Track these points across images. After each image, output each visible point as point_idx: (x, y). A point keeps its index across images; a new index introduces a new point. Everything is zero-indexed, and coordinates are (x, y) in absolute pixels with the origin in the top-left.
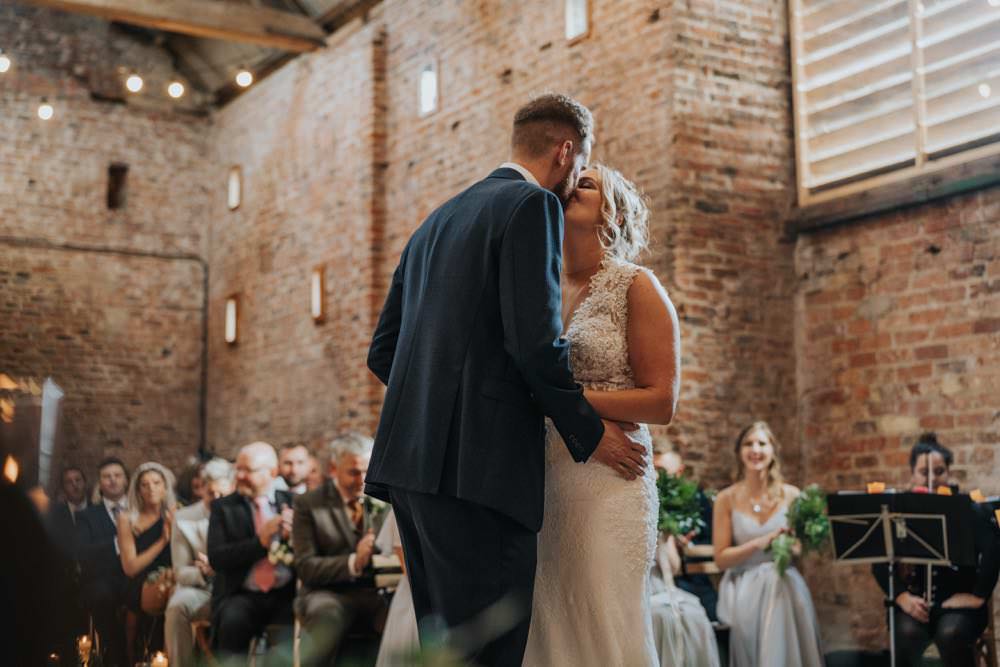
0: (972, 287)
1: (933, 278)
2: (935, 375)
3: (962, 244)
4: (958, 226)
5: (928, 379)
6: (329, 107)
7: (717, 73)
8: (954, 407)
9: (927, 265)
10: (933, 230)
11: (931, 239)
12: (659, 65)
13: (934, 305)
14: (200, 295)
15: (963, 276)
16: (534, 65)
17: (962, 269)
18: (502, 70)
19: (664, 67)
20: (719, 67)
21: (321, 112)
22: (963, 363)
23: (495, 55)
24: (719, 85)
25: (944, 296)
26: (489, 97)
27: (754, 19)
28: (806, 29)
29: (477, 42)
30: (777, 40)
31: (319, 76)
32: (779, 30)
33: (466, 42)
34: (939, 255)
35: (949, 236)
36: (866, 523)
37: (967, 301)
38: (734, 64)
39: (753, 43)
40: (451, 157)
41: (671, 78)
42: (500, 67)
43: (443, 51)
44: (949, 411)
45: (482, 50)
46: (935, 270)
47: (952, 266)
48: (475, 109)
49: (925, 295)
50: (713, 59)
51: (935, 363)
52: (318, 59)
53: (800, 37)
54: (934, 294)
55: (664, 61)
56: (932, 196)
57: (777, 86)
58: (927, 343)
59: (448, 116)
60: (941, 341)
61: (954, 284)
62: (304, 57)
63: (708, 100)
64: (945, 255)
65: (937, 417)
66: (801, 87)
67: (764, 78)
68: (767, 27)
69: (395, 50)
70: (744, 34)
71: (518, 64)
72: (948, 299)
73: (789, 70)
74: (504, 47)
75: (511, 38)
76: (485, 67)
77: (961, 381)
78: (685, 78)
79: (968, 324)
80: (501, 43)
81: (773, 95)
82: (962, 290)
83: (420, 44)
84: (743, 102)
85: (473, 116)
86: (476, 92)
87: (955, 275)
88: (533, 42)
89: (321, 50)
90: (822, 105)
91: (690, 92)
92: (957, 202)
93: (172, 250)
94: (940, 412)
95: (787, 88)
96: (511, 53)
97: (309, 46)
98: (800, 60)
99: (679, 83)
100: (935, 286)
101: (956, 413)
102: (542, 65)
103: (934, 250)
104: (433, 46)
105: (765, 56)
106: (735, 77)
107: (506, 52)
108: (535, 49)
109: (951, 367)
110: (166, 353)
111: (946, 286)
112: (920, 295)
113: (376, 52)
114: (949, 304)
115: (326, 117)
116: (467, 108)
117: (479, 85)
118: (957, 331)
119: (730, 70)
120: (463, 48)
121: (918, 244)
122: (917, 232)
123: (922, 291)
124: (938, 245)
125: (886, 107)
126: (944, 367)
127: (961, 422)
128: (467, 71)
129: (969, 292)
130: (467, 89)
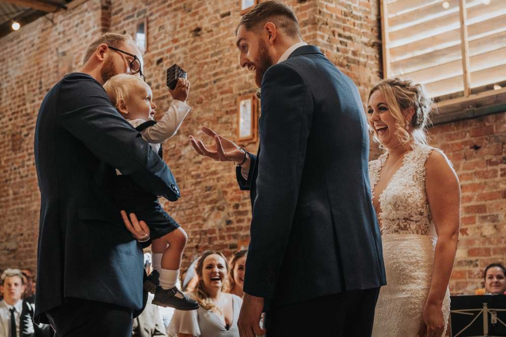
0: (502, 170)
1: (476, 164)
2: (478, 224)
3: (495, 144)
4: (492, 133)
5: (473, 226)
6: (67, 47)
7: (340, 35)
8: (491, 243)
9: (471, 156)
10: (476, 134)
11: (474, 140)
12: (306, 28)
13: (477, 181)
15: (496, 163)
16: (217, 25)
17: (494, 159)
18: (194, 28)
19: (310, 30)
20: (341, 32)
21: (61, 51)
22: (497, 216)
23: (189, 19)
24: (341, 42)
25: (484, 175)
26: (186, 44)
27: (361, 4)
28: (390, 12)
29: (175, 10)
30: (373, 17)
31: (60, 28)
32: (374, 11)
33: (167, 9)
34: (480, 151)
35: (487, 139)
36: (472, 314)
37: (499, 178)
38: (350, 30)
39: (360, 18)
40: (156, 81)
41: (315, 36)
42: (192, 26)
43: (151, 14)
44: (487, 246)
45: (180, 15)
46: (477, 159)
47: (487, 158)
48: (173, 52)
49: (472, 174)
50: (338, 26)
51: (478, 216)
52: (59, 17)
53: (387, 16)
54: (476, 173)
55: (310, 26)
56: (476, 114)
57: (373, 46)
58: (473, 203)
59: (153, 56)
60: (483, 203)
61: (490, 168)
62: (50, 15)
63: (335, 51)
64: (484, 150)
65: (479, 249)
66: (389, 45)
67: (365, 40)
68: (368, 9)
69: (116, 13)
70: (355, 13)
71: (205, 24)
72: (486, 177)
73: (380, 36)
74: (196, 13)
75: (200, 9)
76: (181, 26)
77: (495, 226)
78: (323, 37)
79: (500, 192)
80: (193, 11)
81: (372, 52)
82: (495, 172)
83: (135, 9)
84: (354, 53)
85: (172, 56)
86: (175, 41)
87: (490, 163)
88: (217, 11)
89: (63, 11)
90: (398, 59)
91: (326, 45)
92: (491, 118)
94: (481, 246)
95: (379, 46)
96: (201, 18)
97: (54, 8)
98: (387, 30)
99: (319, 40)
100: (477, 169)
101: (492, 247)
102: (222, 25)
103: (476, 148)
104: (145, 11)
105: (367, 27)
106: (350, 38)
107: (197, 17)
108: (218, 16)
109: (489, 218)
111: (485, 169)
112: (467, 174)
113: (103, 14)
114: (487, 180)
115: (64, 54)
116: (169, 51)
117: (176, 37)
118: (492, 197)
119: (347, 34)
120: (166, 13)
121: (466, 143)
122: (465, 136)
123: (470, 172)
124: (479, 145)
125: (443, 60)
126: (484, 218)
127: (495, 252)
128: (169, 28)
129: (499, 173)
130: (169, 39)
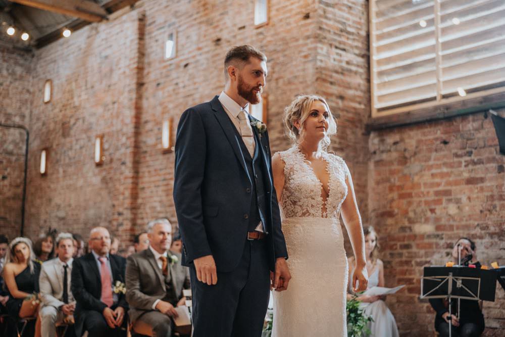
0: (465, 161)
1: (445, 156)
2: (444, 204)
3: (460, 140)
4: (459, 131)
5: (441, 206)
6: (108, 52)
7: (336, 48)
8: (454, 220)
9: (441, 149)
10: (446, 133)
11: (444, 137)
12: (309, 41)
13: (445, 170)
14: (24, 148)
15: (461, 156)
16: (235, 37)
17: (460, 152)
18: (216, 39)
19: (312, 43)
20: (337, 45)
21: (104, 54)
22: (460, 199)
23: (211, 31)
24: (337, 54)
25: (451, 166)
26: (208, 52)
27: (354, 22)
28: (377, 29)
29: (201, 23)
30: (363, 33)
31: (103, 35)
32: (364, 28)
33: (194, 22)
34: (448, 146)
35: (454, 136)
36: (440, 280)
37: (463, 168)
38: (344, 44)
39: (352, 34)
40: (183, 82)
41: (315, 48)
42: (215, 36)
43: (180, 26)
44: (452, 223)
45: (204, 27)
46: (446, 152)
47: (454, 151)
48: (198, 58)
49: (441, 164)
50: (335, 40)
51: (444, 199)
52: (103, 26)
53: (374, 33)
54: (445, 164)
55: (312, 40)
56: (446, 116)
57: (363, 56)
58: (441, 188)
59: (181, 61)
60: (448, 188)
61: (456, 160)
62: (94, 25)
63: (332, 61)
64: (452, 145)
65: (445, 226)
66: (375, 57)
67: (357, 52)
68: (359, 27)
69: (150, 24)
70: (349, 29)
71: (225, 35)
72: (453, 167)
73: (368, 47)
74: (217, 26)
75: (221, 23)
76: (205, 36)
77: (459, 207)
78: (322, 49)
79: (463, 180)
80: (215, 24)
81: (361, 60)
82: (460, 163)
83: (165, 22)
84: (348, 63)
85: (197, 61)
86: (199, 49)
87: (456, 155)
88: (235, 25)
89: (105, 21)
90: (384, 68)
91: (324, 56)
92: (459, 119)
93: (9, 122)
94: (447, 223)
95: (367, 57)
96: (221, 30)
97: (98, 19)
98: (374, 44)
99: (319, 51)
100: (445, 160)
101: (455, 224)
102: (239, 37)
103: (445, 143)
104: (174, 24)
105: (358, 41)
106: (344, 50)
107: (218, 29)
108: (236, 29)
109: (453, 201)
110: (4, 178)
111: (452, 161)
112: (437, 165)
113: (140, 25)
114: (454, 170)
115: (106, 57)
116: (194, 57)
117: (201, 45)
118: (456, 183)
119: (342, 46)
120: (192, 26)
121: (437, 139)
122: (436, 133)
123: (439, 162)
124: (447, 140)
125: (420, 70)
126: (450, 201)
127: (458, 228)
128: (194, 38)
129: (464, 164)
130: (194, 47)
